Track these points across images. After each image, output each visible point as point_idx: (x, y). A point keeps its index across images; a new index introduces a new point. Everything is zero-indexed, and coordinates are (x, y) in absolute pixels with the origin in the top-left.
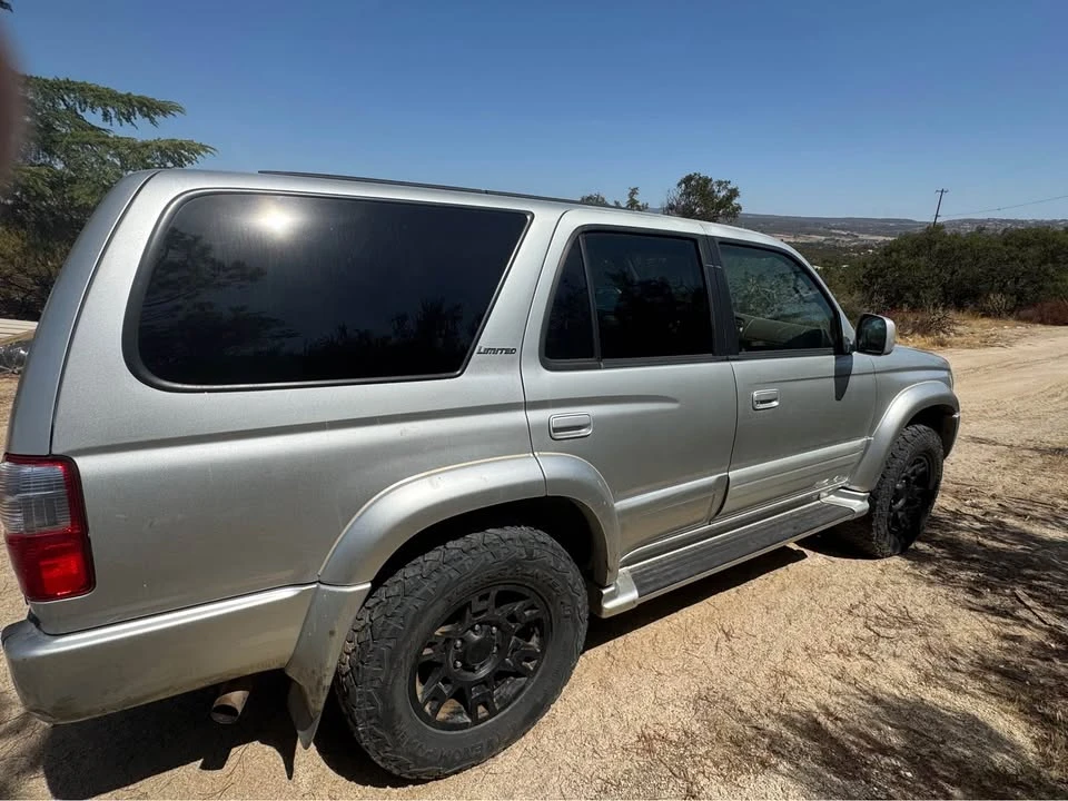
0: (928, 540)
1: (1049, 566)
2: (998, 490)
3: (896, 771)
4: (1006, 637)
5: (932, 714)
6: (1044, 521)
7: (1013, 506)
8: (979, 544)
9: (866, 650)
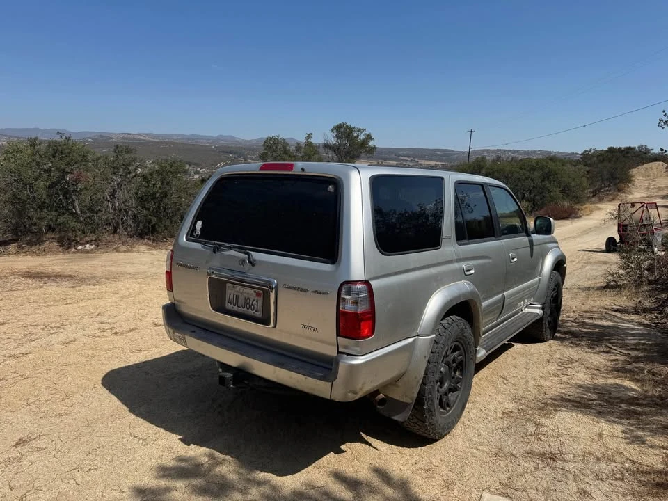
0: (559, 332)
1: (613, 335)
2: (574, 309)
3: (600, 404)
4: (612, 361)
5: (603, 387)
6: (601, 319)
7: (584, 315)
8: (580, 330)
9: (564, 373)
